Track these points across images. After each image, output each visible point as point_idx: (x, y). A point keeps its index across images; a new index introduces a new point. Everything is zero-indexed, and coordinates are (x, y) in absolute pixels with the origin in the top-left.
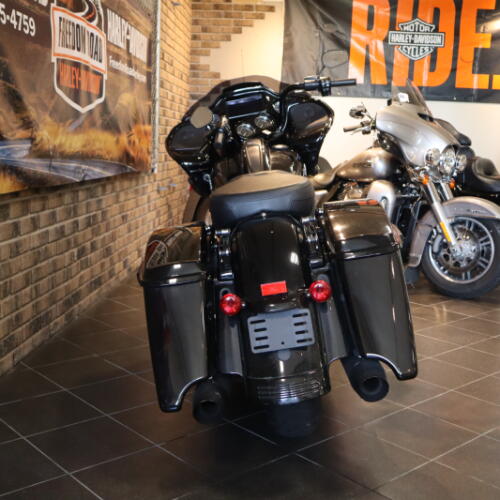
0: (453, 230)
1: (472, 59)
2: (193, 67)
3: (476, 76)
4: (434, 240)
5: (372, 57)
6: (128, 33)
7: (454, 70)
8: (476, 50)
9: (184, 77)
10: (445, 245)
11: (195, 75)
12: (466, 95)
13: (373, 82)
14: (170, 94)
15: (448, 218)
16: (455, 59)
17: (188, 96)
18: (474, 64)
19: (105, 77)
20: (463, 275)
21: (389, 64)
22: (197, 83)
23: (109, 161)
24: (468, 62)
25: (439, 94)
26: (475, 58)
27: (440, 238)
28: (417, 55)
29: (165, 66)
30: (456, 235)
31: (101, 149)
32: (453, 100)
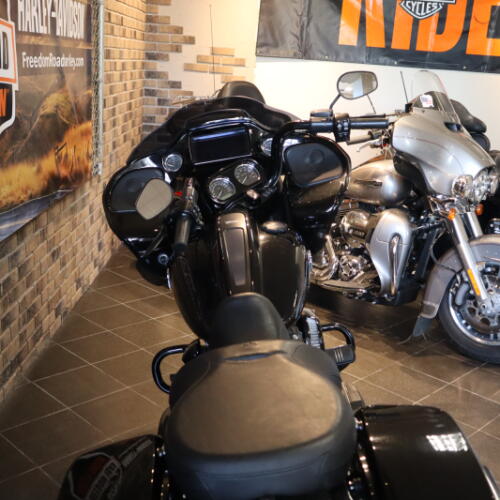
0: (484, 279)
1: (488, 19)
2: (149, 19)
3: (490, 41)
4: (457, 289)
5: (369, 13)
6: (53, 9)
7: (465, 33)
8: (494, 8)
9: (139, 33)
10: (472, 297)
11: (152, 29)
12: (478, 64)
13: (368, 45)
14: (119, 62)
15: (477, 263)
16: (468, 19)
17: (142, 55)
18: (490, 27)
19: (15, 87)
20: (492, 335)
21: (389, 23)
22: (154, 39)
23: (27, 201)
24: (482, 23)
25: (447, 62)
26: (492, 19)
27: (464, 288)
28: (423, 14)
29: (112, 29)
30: (486, 286)
31: (12, 194)
32: (462, 70)
